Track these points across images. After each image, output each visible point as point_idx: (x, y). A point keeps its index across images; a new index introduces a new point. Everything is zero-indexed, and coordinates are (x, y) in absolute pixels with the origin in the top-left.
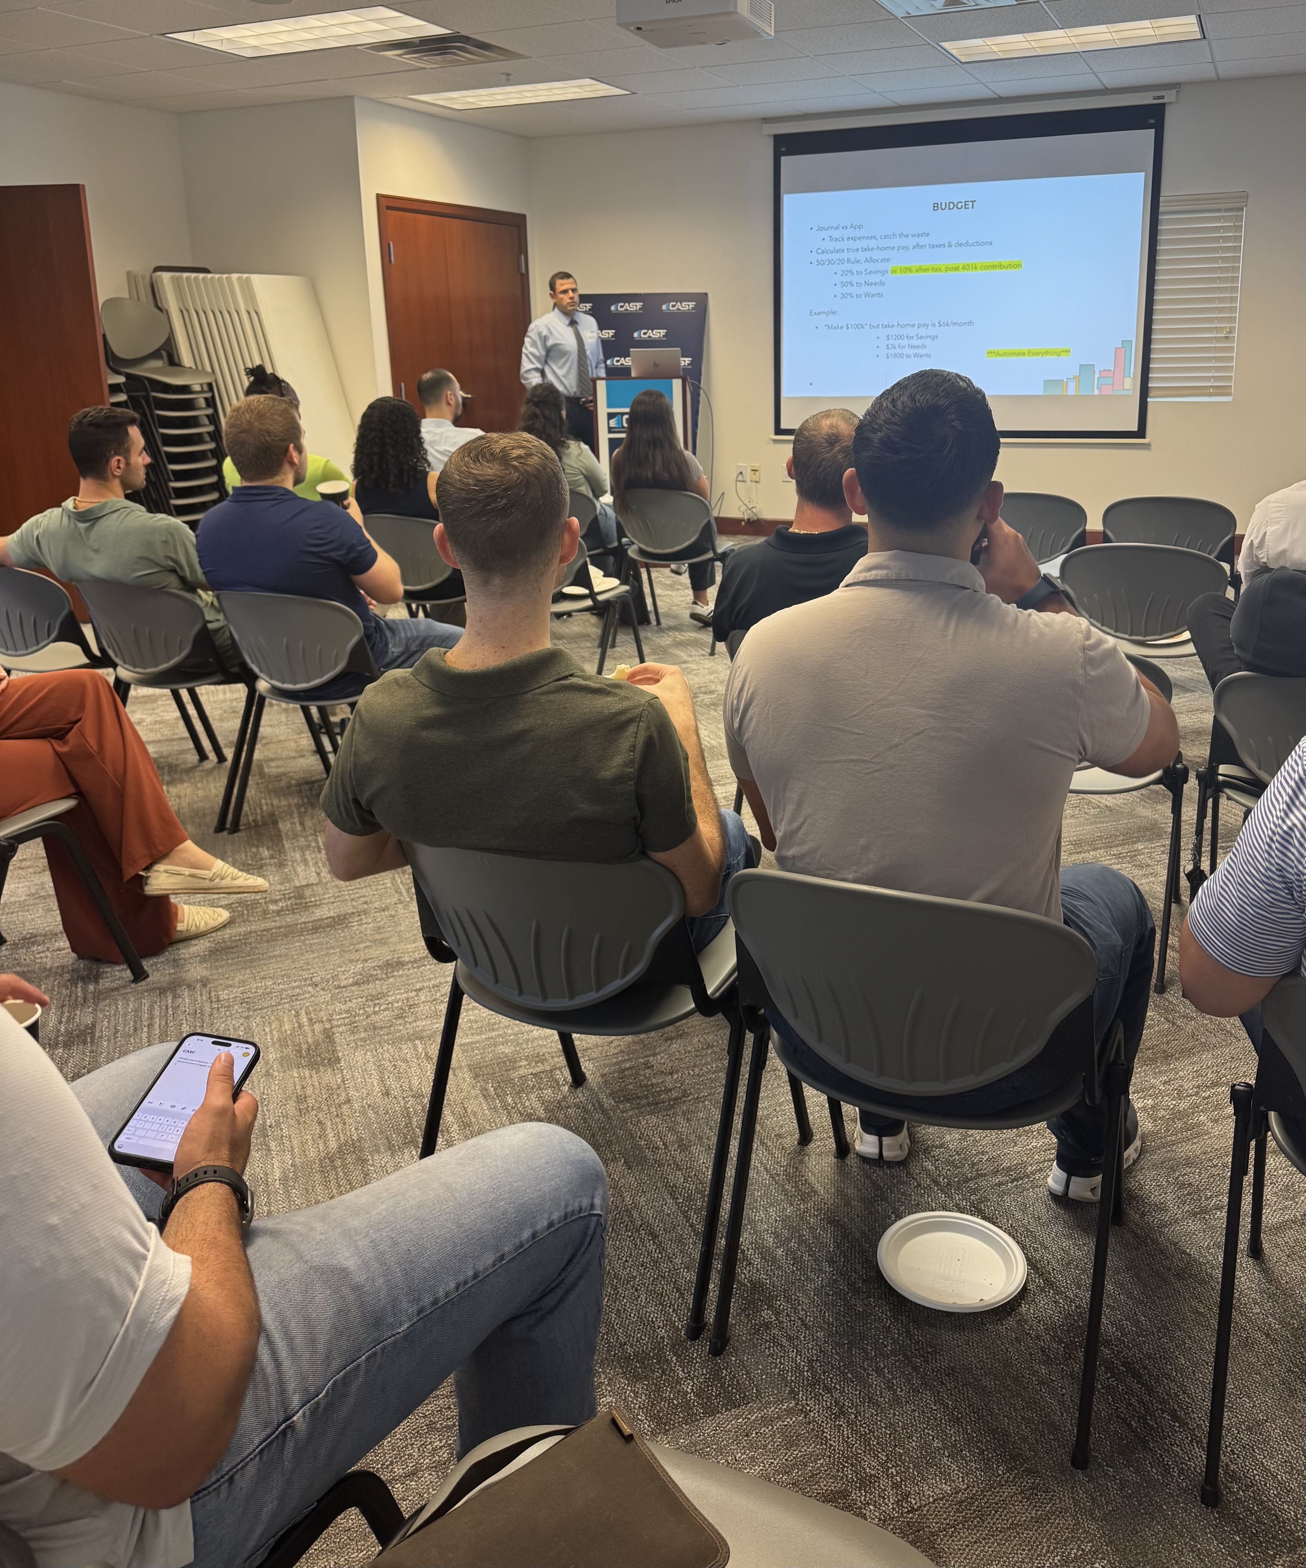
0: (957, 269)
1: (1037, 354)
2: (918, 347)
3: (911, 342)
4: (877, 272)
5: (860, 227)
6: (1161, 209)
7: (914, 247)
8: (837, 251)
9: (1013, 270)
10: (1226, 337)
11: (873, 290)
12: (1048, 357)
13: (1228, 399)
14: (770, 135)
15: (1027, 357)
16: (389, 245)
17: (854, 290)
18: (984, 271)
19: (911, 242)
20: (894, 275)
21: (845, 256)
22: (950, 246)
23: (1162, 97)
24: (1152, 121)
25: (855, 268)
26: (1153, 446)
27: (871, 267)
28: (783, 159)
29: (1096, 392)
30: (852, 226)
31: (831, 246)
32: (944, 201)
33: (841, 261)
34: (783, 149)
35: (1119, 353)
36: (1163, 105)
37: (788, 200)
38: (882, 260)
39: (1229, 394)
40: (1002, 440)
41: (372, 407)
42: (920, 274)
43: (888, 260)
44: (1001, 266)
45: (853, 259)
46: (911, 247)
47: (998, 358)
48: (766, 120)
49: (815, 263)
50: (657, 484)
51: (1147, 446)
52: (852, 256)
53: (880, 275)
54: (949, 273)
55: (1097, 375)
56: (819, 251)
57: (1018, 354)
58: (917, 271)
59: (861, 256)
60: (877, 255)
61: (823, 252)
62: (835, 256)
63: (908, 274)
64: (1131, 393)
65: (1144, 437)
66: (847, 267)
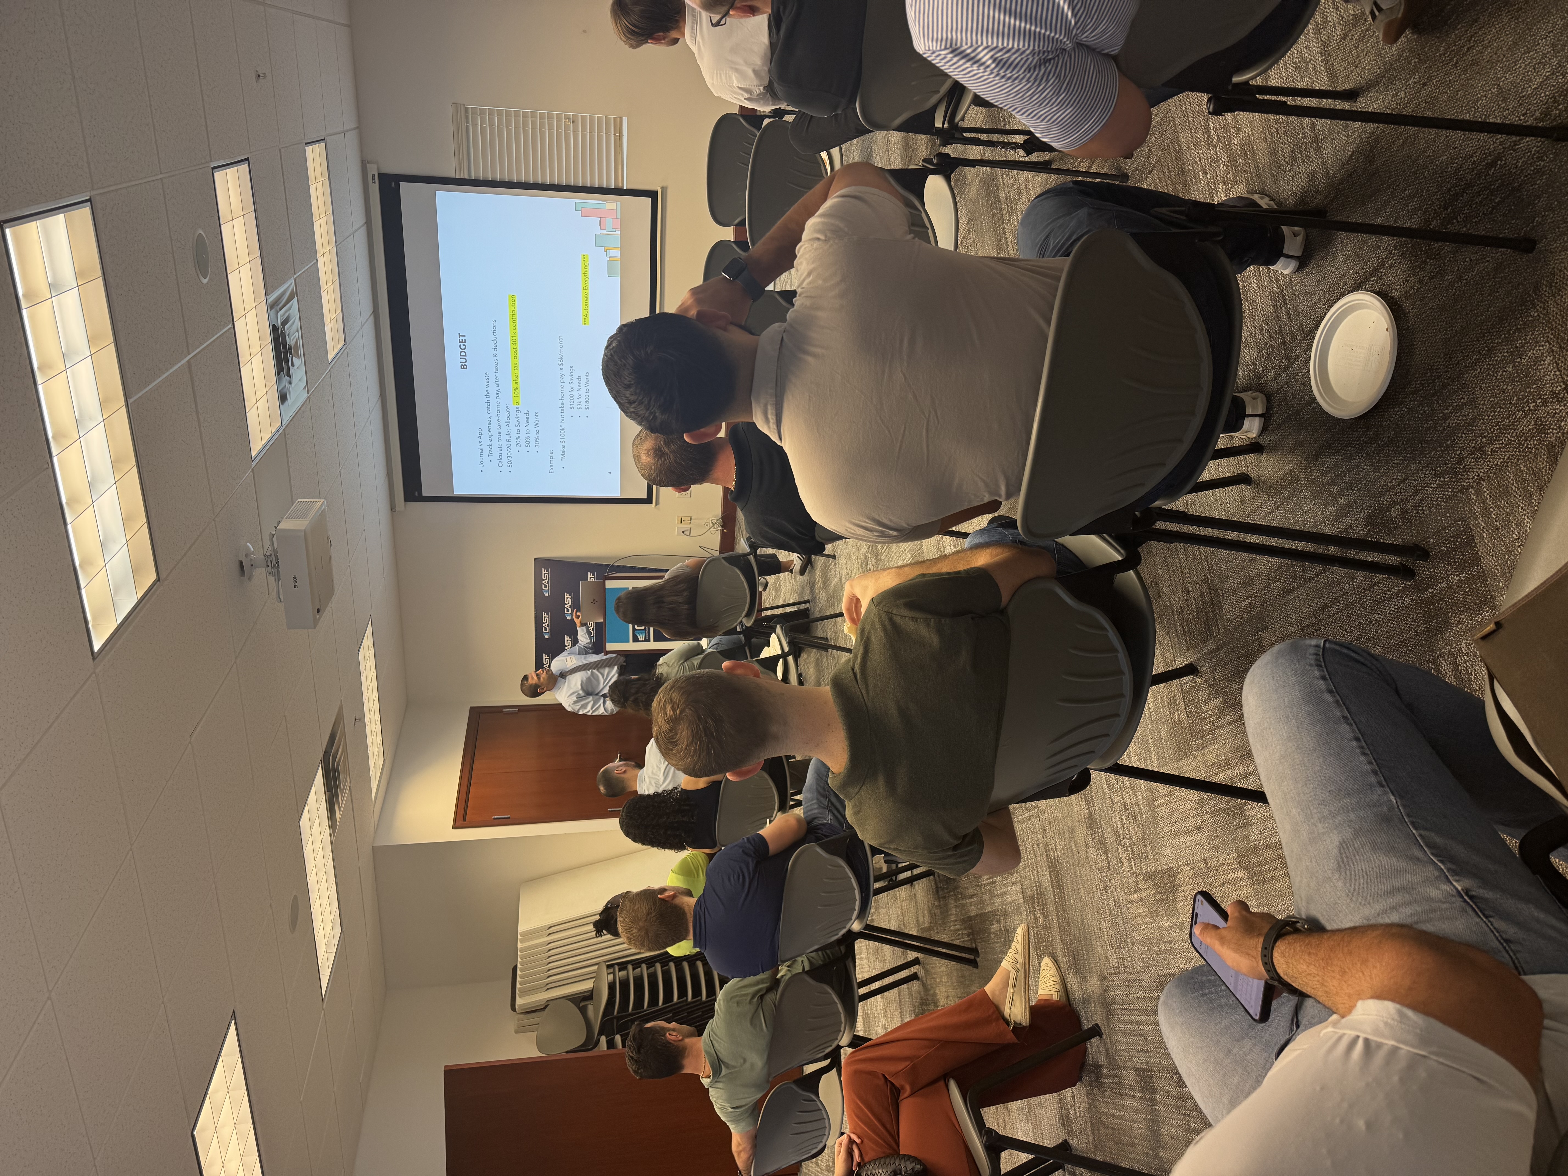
0: (515, 350)
1: (586, 283)
2: (580, 383)
3: (576, 389)
4: (518, 417)
5: (480, 430)
6: (466, 177)
7: (498, 386)
8: (500, 449)
9: (517, 303)
10: (573, 122)
11: (532, 420)
12: (589, 273)
13: (625, 120)
14: (405, 505)
15: (589, 291)
16: (494, 819)
17: (533, 435)
18: (517, 327)
19: (493, 389)
20: (520, 402)
21: (504, 443)
22: (496, 355)
23: (373, 176)
24: (393, 185)
25: (514, 435)
26: (664, 185)
27: (513, 421)
28: (425, 494)
29: (619, 232)
30: (480, 437)
31: (496, 454)
32: (458, 361)
34: (417, 494)
35: (586, 213)
36: (380, 175)
37: (458, 491)
38: (508, 412)
39: (621, 119)
40: (658, 311)
41: (627, 834)
42: (519, 381)
43: (508, 407)
44: (513, 313)
45: (507, 437)
46: (497, 388)
47: (589, 315)
48: (393, 508)
49: (510, 469)
50: (692, 600)
51: (664, 189)
52: (504, 437)
53: (520, 415)
54: (518, 356)
55: (604, 232)
56: (500, 465)
57: (586, 298)
58: (517, 383)
59: (504, 429)
60: (504, 418)
61: (501, 462)
62: (505, 452)
63: (519, 391)
64: (619, 203)
65: (657, 192)
66: (513, 442)
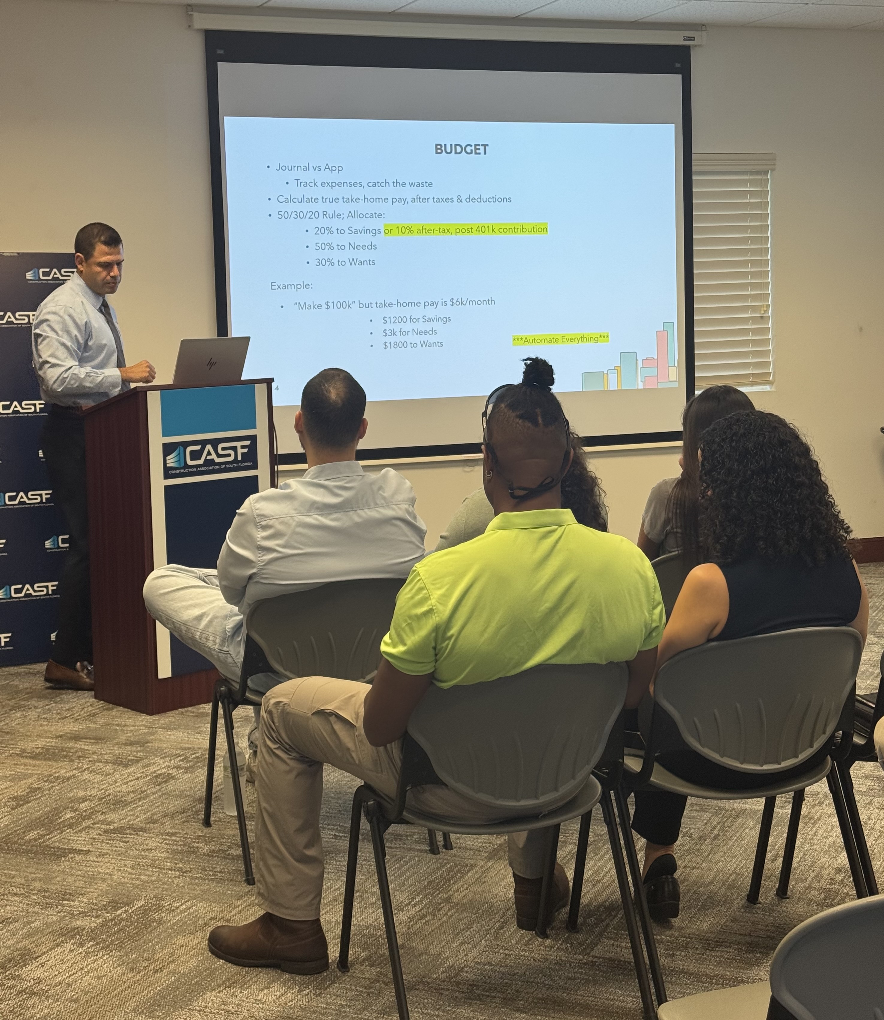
0: (470, 231)
1: (571, 340)
2: (425, 333)
3: (415, 326)
4: (366, 231)
5: (339, 169)
6: (694, 169)
7: (413, 201)
8: (308, 200)
10: (762, 317)
11: (363, 255)
12: (586, 344)
13: (767, 388)
14: (199, 30)
17: (336, 255)
18: (503, 235)
19: (409, 193)
21: (320, 207)
22: (459, 200)
23: (692, 39)
24: (678, 65)
25: (335, 224)
27: (358, 224)
28: (221, 66)
29: (641, 386)
30: (327, 167)
31: (298, 192)
32: (448, 142)
33: (315, 215)
34: (220, 52)
35: (661, 338)
36: (688, 48)
37: (231, 126)
38: (372, 216)
39: (768, 383)
42: (423, 236)
43: (380, 215)
44: (523, 229)
45: (330, 212)
46: (409, 200)
48: (193, 9)
49: (275, 215)
52: (330, 208)
53: (369, 235)
54: (460, 235)
55: (640, 365)
56: (281, 199)
58: (419, 231)
59: (343, 208)
60: (364, 208)
61: (287, 201)
62: (305, 207)
64: (676, 385)
66: (323, 222)
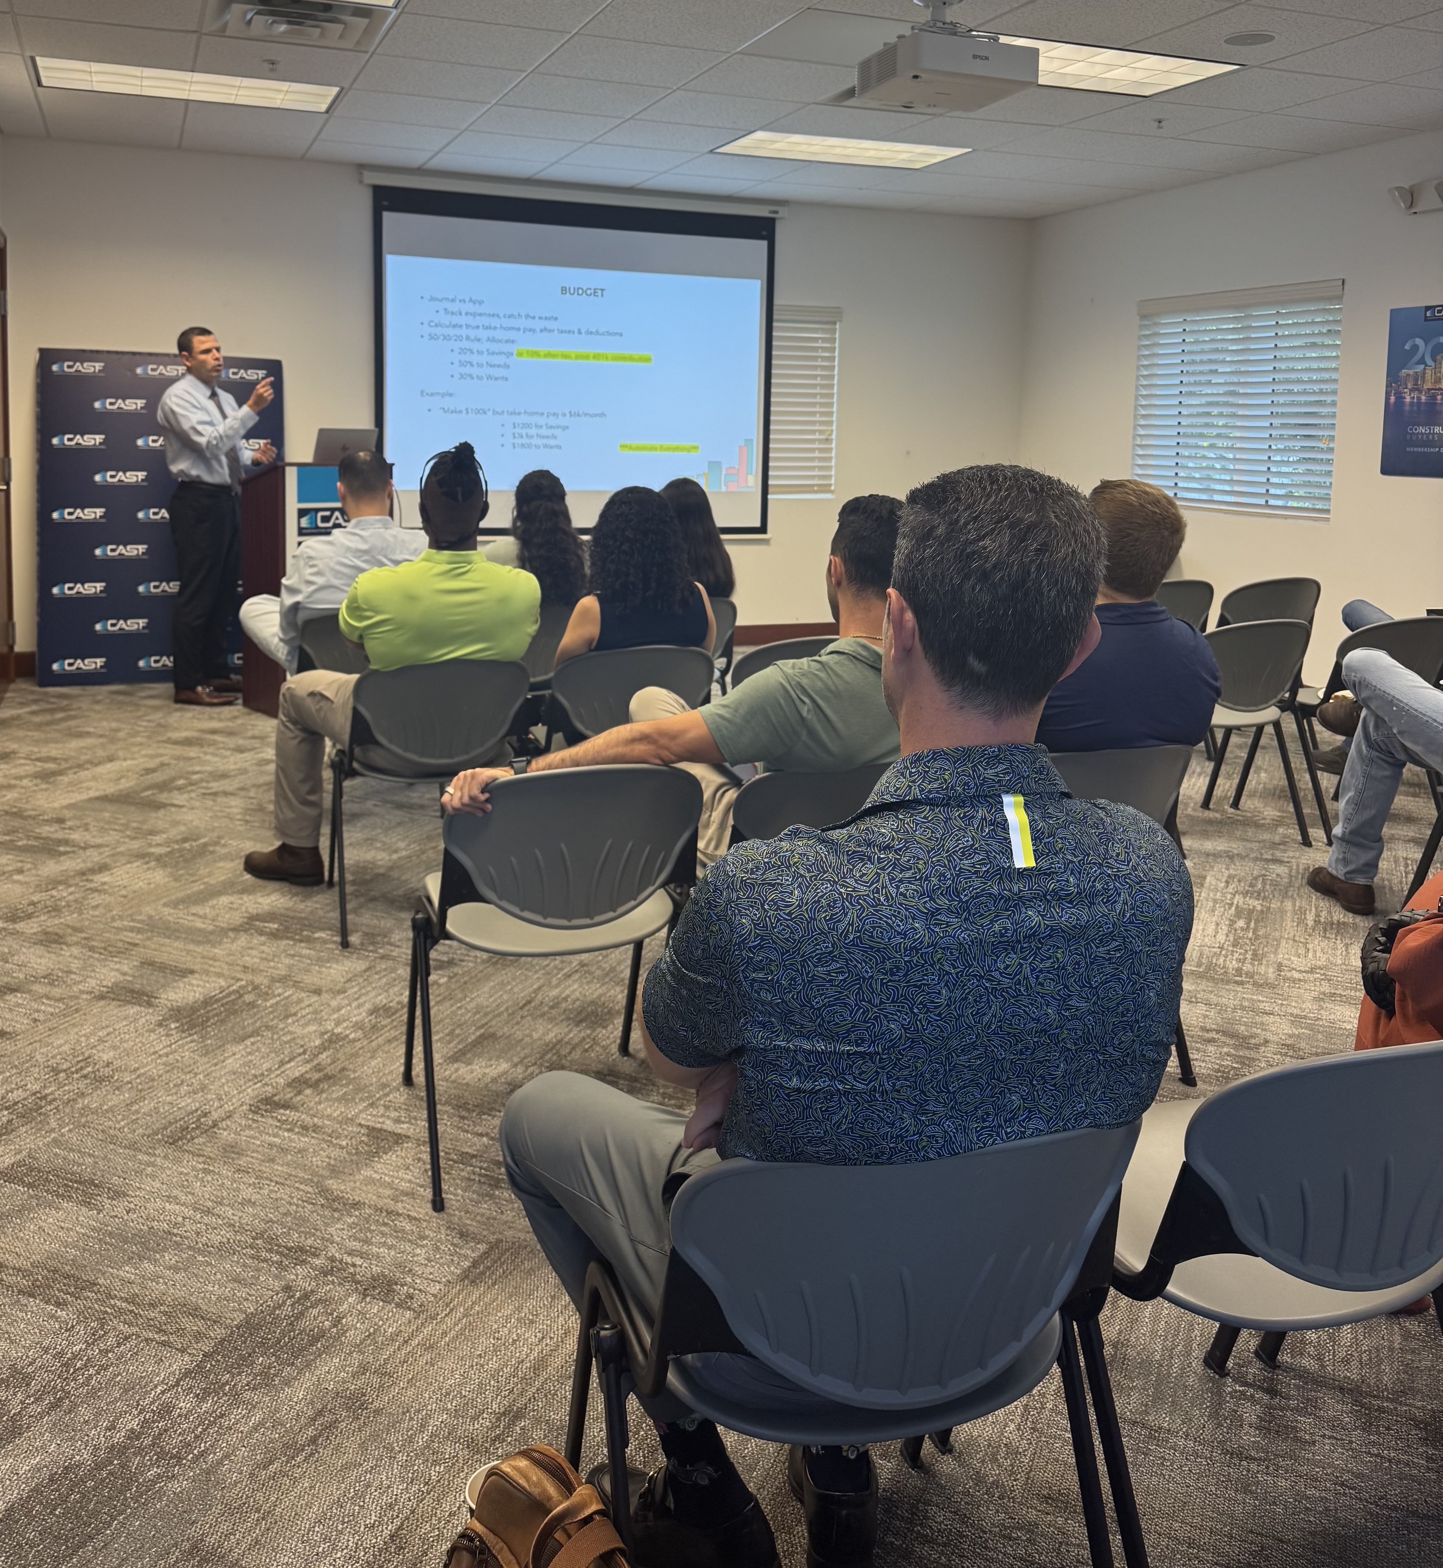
0: (587, 357)
1: (667, 449)
2: (547, 437)
3: (539, 432)
4: (500, 353)
5: (481, 302)
6: (775, 317)
7: (541, 331)
8: (454, 326)
9: (643, 364)
10: (827, 439)
11: (498, 372)
12: (679, 453)
14: (369, 185)
15: (658, 453)
17: (475, 371)
18: (614, 363)
19: (538, 325)
21: (464, 332)
22: (580, 332)
23: (772, 212)
25: (475, 346)
26: (772, 542)
27: (495, 347)
29: (723, 489)
30: (471, 300)
31: (446, 319)
33: (459, 338)
34: (385, 203)
35: (743, 451)
37: (391, 261)
38: (507, 341)
39: (831, 492)
42: (549, 360)
43: (513, 342)
44: (631, 359)
45: (472, 337)
46: (538, 330)
47: (631, 452)
49: (426, 337)
51: (766, 542)
52: (472, 333)
53: (504, 357)
54: (580, 361)
55: (723, 472)
56: (432, 324)
57: (650, 449)
58: (545, 356)
59: (483, 334)
60: (499, 334)
61: (436, 325)
62: (452, 332)
63: (535, 359)
64: (753, 490)
65: (766, 533)
66: (466, 344)
